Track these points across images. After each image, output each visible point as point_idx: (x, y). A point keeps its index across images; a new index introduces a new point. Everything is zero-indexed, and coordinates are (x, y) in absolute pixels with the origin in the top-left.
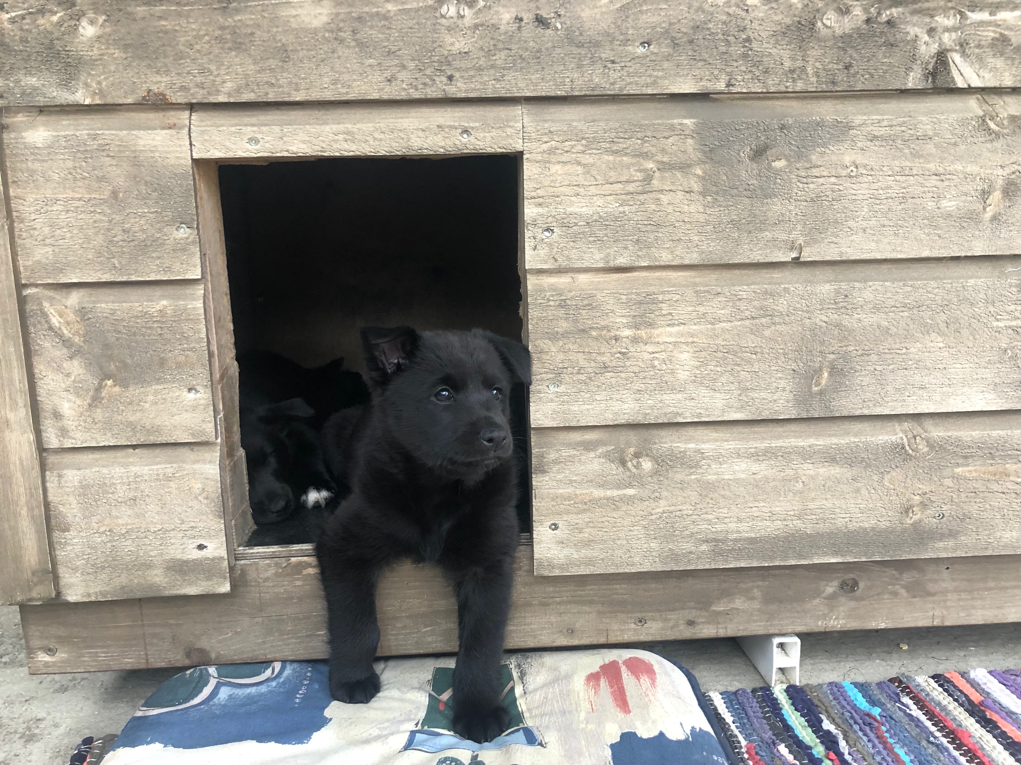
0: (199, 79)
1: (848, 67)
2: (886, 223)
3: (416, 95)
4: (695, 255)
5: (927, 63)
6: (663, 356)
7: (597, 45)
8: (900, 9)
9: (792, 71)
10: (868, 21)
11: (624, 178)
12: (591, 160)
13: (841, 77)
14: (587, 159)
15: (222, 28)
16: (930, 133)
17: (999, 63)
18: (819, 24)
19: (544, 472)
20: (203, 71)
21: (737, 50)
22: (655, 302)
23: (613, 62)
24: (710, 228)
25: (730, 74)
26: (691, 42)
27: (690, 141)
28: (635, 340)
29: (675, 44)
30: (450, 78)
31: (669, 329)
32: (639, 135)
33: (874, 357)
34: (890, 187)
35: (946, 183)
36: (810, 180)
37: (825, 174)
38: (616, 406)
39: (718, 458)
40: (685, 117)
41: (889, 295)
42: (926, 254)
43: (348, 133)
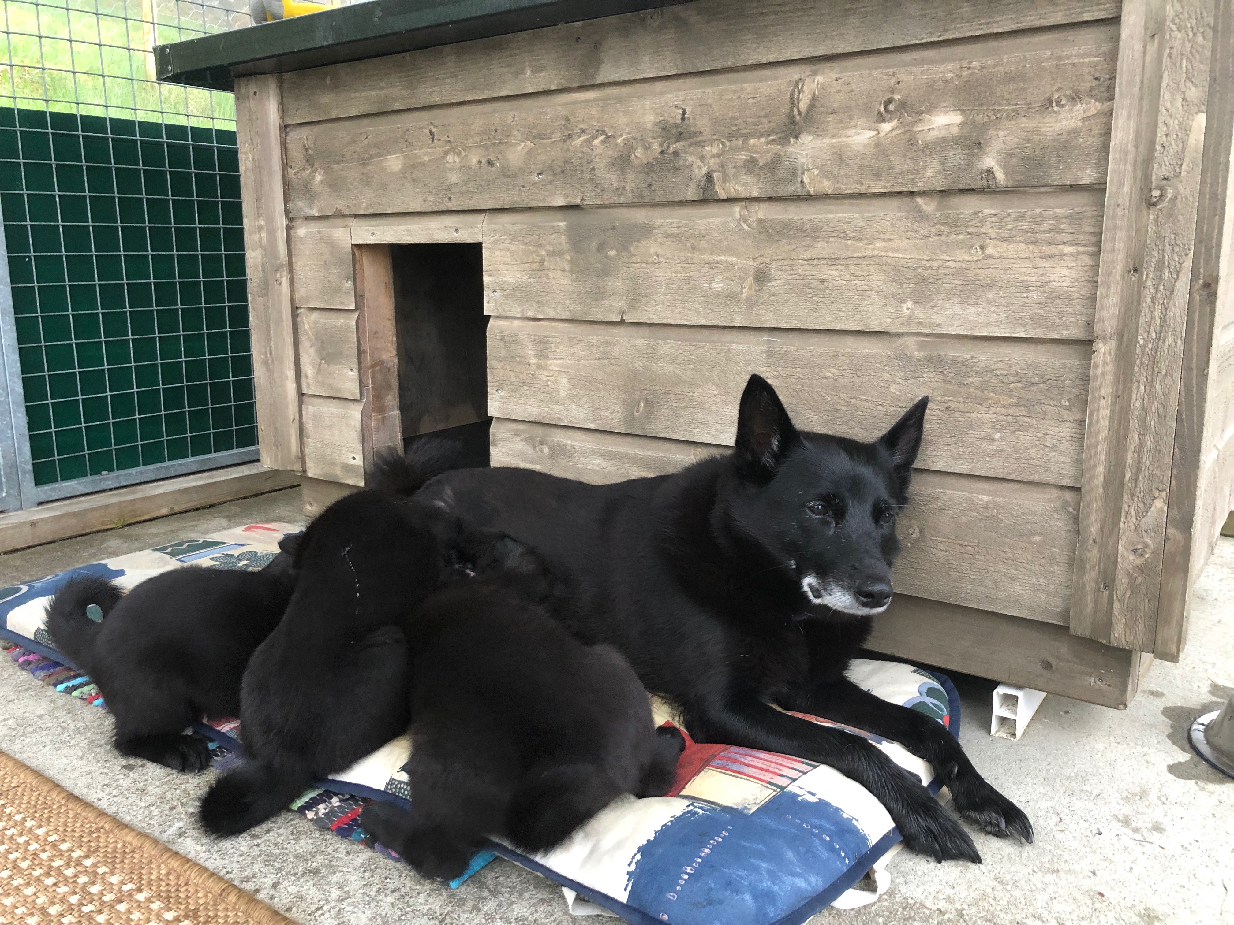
0: (354, 202)
1: (650, 185)
2: (677, 298)
3: (436, 209)
4: (567, 313)
5: (700, 181)
6: (552, 379)
7: (515, 176)
8: (682, 143)
9: (617, 189)
10: (662, 153)
11: (530, 260)
12: (514, 248)
13: (646, 193)
14: (512, 248)
15: (363, 174)
16: (703, 232)
17: (750, 179)
18: (633, 156)
19: (495, 445)
20: (356, 197)
21: (587, 176)
22: (548, 342)
23: (524, 186)
24: (575, 296)
25: (583, 192)
26: (563, 171)
27: (563, 237)
28: (539, 367)
29: (555, 175)
30: (450, 198)
31: (555, 361)
32: (537, 233)
33: (672, 396)
34: (679, 272)
35: (715, 270)
36: (630, 265)
37: (639, 261)
38: (529, 409)
39: (584, 453)
40: (561, 221)
41: (680, 351)
42: (703, 322)
43: (409, 231)
